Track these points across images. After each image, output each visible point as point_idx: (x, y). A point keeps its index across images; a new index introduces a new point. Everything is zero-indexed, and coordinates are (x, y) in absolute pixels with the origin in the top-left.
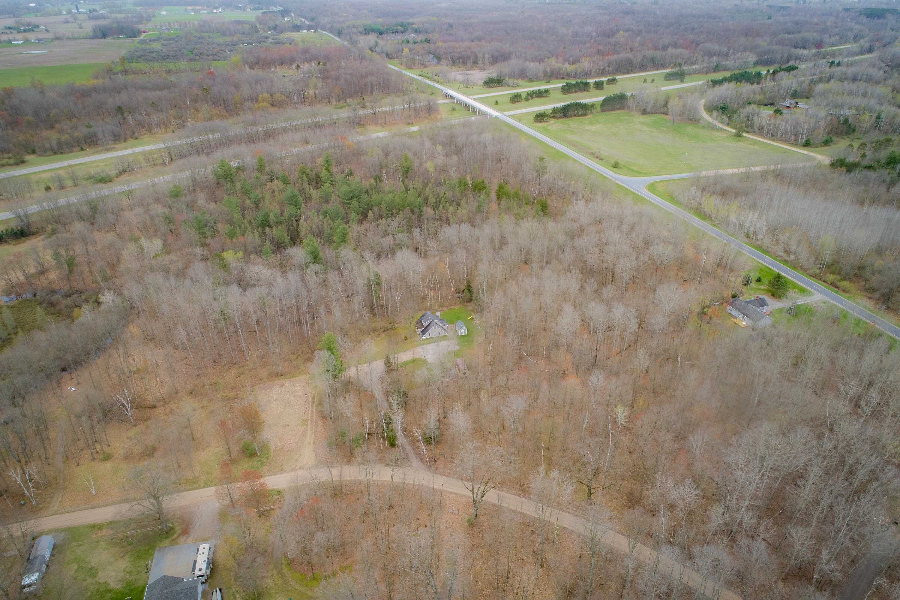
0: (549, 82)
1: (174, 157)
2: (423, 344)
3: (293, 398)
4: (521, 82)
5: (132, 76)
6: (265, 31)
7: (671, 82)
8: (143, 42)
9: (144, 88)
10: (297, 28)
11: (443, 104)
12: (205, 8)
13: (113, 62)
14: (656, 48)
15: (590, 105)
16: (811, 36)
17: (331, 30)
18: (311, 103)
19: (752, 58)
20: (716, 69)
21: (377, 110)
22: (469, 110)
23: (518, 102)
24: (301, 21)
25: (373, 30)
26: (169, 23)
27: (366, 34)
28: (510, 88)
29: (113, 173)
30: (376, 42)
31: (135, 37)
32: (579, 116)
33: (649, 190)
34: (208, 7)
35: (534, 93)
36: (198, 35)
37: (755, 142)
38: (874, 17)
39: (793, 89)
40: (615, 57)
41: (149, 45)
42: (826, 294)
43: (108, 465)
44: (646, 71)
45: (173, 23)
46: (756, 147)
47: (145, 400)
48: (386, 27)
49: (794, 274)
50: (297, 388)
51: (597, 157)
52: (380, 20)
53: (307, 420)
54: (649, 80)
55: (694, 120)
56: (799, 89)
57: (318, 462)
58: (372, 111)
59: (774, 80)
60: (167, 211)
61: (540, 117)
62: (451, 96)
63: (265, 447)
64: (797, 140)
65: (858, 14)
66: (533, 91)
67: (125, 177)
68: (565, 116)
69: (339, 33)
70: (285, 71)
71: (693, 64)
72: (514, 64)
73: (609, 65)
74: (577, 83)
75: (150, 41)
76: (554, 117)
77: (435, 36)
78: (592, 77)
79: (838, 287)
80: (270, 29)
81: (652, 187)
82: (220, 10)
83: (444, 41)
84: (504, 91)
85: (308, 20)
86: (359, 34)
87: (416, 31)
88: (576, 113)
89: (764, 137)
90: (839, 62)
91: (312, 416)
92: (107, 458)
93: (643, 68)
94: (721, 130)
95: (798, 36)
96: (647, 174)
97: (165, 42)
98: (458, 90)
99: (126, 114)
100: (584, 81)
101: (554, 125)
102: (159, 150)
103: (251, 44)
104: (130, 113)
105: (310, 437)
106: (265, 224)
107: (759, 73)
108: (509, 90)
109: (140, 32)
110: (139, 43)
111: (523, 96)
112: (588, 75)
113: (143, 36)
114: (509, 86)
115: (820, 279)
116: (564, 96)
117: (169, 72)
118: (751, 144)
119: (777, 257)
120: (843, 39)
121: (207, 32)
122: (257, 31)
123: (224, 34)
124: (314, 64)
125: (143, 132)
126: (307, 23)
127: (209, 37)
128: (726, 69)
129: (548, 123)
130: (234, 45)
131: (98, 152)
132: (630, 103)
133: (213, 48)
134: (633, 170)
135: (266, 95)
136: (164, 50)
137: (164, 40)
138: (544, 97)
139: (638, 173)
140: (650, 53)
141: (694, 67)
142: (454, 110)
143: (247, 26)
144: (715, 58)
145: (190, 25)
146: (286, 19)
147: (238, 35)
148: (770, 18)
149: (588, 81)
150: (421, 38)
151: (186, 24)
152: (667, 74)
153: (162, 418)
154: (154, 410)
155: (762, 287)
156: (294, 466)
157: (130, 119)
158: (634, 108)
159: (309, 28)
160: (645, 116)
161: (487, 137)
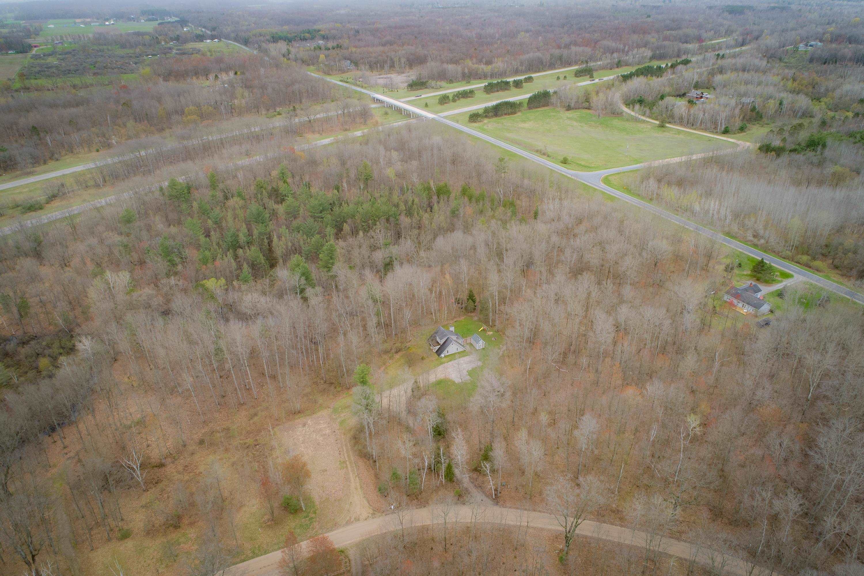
0: (469, 82)
1: (107, 178)
2: (444, 363)
3: (321, 438)
4: (443, 84)
5: (36, 93)
6: (166, 42)
7: (581, 78)
8: (36, 57)
9: (53, 105)
10: (200, 38)
11: (376, 108)
12: (95, 20)
13: (9, 79)
14: (559, 47)
15: (518, 102)
16: (691, 32)
17: (236, 39)
18: (240, 114)
19: (649, 53)
20: (619, 64)
21: (312, 117)
22: (402, 114)
23: (446, 103)
24: (202, 31)
25: (281, 38)
26: (62, 37)
27: (274, 42)
28: (433, 90)
29: (42, 199)
30: (288, 50)
31: (27, 52)
32: (509, 114)
33: (605, 183)
34: (98, 19)
35: (460, 94)
36: (95, 47)
37: (679, 132)
38: (736, 14)
39: (695, 80)
40: (527, 56)
41: (43, 59)
42: (804, 275)
43: (129, 544)
44: (555, 69)
45: (66, 36)
46: (682, 136)
47: (149, 458)
48: (293, 35)
49: (769, 257)
50: (323, 426)
51: (544, 154)
52: (286, 27)
53: (345, 462)
54: (562, 77)
55: (616, 114)
56: (699, 80)
57: (374, 510)
58: (307, 119)
59: (674, 73)
60: (124, 239)
61: (474, 117)
62: (379, 100)
63: (308, 500)
64: (716, 128)
65: (721, 11)
66: (459, 92)
67: (56, 203)
68: (496, 115)
69: (246, 42)
70: (202, 82)
71: (596, 61)
72: (432, 66)
73: (522, 64)
74: (498, 82)
75: (44, 56)
76: (486, 117)
77: (345, 42)
78: (509, 76)
79: (810, 267)
80: (172, 39)
81: (607, 180)
82: (112, 22)
83: (356, 47)
84: (430, 93)
85: (208, 30)
86: (268, 42)
87: (324, 38)
88: (506, 112)
89: (685, 127)
90: (723, 55)
91: (349, 456)
92: (125, 535)
93: (552, 66)
94: (644, 121)
95: (681, 32)
96: (598, 168)
97: (60, 56)
98: (383, 93)
99: (42, 135)
100: (504, 80)
101: (490, 124)
102: (90, 171)
103: (156, 55)
104: (47, 133)
105: (354, 483)
106: (235, 246)
107: (660, 67)
108: (434, 92)
109: (31, 47)
110: (32, 58)
111: (451, 98)
112: (503, 74)
113: (34, 51)
114: (433, 88)
115: (793, 260)
116: (488, 96)
117: (74, 87)
118: (675, 134)
119: (746, 241)
120: (717, 34)
121: (105, 45)
122: (159, 43)
123: (123, 46)
124: (231, 74)
125: (63, 153)
126: (209, 32)
127: (108, 50)
128: (627, 65)
129: (482, 123)
130: (138, 57)
131: (17, 177)
132: (554, 99)
133: (117, 61)
134: (581, 165)
135: (192, 108)
136: (63, 64)
137: (60, 55)
138: (469, 97)
139: (587, 168)
140: (557, 52)
141: (599, 63)
142: (386, 113)
143: (147, 37)
144: (615, 55)
145: (84, 39)
146: (185, 29)
147: (140, 47)
148: (649, 16)
149: (508, 80)
150: (330, 44)
151: (79, 37)
152: (577, 71)
153: (176, 477)
154: (163, 469)
155: (745, 273)
156: (348, 518)
157: (48, 139)
158: (559, 105)
159: (212, 38)
160: (570, 112)
161: (437, 139)
